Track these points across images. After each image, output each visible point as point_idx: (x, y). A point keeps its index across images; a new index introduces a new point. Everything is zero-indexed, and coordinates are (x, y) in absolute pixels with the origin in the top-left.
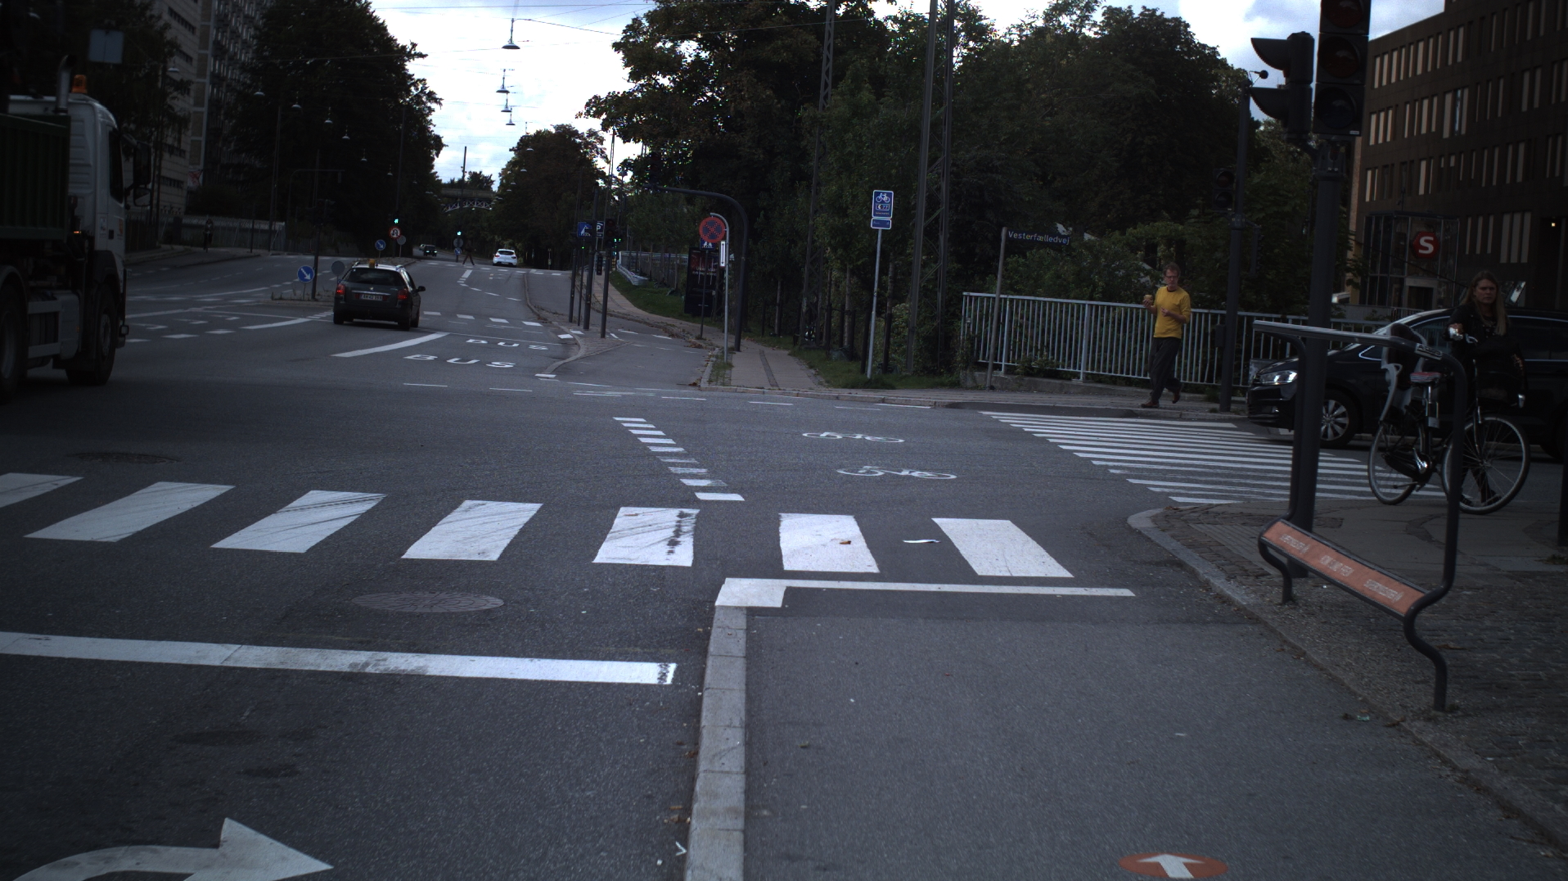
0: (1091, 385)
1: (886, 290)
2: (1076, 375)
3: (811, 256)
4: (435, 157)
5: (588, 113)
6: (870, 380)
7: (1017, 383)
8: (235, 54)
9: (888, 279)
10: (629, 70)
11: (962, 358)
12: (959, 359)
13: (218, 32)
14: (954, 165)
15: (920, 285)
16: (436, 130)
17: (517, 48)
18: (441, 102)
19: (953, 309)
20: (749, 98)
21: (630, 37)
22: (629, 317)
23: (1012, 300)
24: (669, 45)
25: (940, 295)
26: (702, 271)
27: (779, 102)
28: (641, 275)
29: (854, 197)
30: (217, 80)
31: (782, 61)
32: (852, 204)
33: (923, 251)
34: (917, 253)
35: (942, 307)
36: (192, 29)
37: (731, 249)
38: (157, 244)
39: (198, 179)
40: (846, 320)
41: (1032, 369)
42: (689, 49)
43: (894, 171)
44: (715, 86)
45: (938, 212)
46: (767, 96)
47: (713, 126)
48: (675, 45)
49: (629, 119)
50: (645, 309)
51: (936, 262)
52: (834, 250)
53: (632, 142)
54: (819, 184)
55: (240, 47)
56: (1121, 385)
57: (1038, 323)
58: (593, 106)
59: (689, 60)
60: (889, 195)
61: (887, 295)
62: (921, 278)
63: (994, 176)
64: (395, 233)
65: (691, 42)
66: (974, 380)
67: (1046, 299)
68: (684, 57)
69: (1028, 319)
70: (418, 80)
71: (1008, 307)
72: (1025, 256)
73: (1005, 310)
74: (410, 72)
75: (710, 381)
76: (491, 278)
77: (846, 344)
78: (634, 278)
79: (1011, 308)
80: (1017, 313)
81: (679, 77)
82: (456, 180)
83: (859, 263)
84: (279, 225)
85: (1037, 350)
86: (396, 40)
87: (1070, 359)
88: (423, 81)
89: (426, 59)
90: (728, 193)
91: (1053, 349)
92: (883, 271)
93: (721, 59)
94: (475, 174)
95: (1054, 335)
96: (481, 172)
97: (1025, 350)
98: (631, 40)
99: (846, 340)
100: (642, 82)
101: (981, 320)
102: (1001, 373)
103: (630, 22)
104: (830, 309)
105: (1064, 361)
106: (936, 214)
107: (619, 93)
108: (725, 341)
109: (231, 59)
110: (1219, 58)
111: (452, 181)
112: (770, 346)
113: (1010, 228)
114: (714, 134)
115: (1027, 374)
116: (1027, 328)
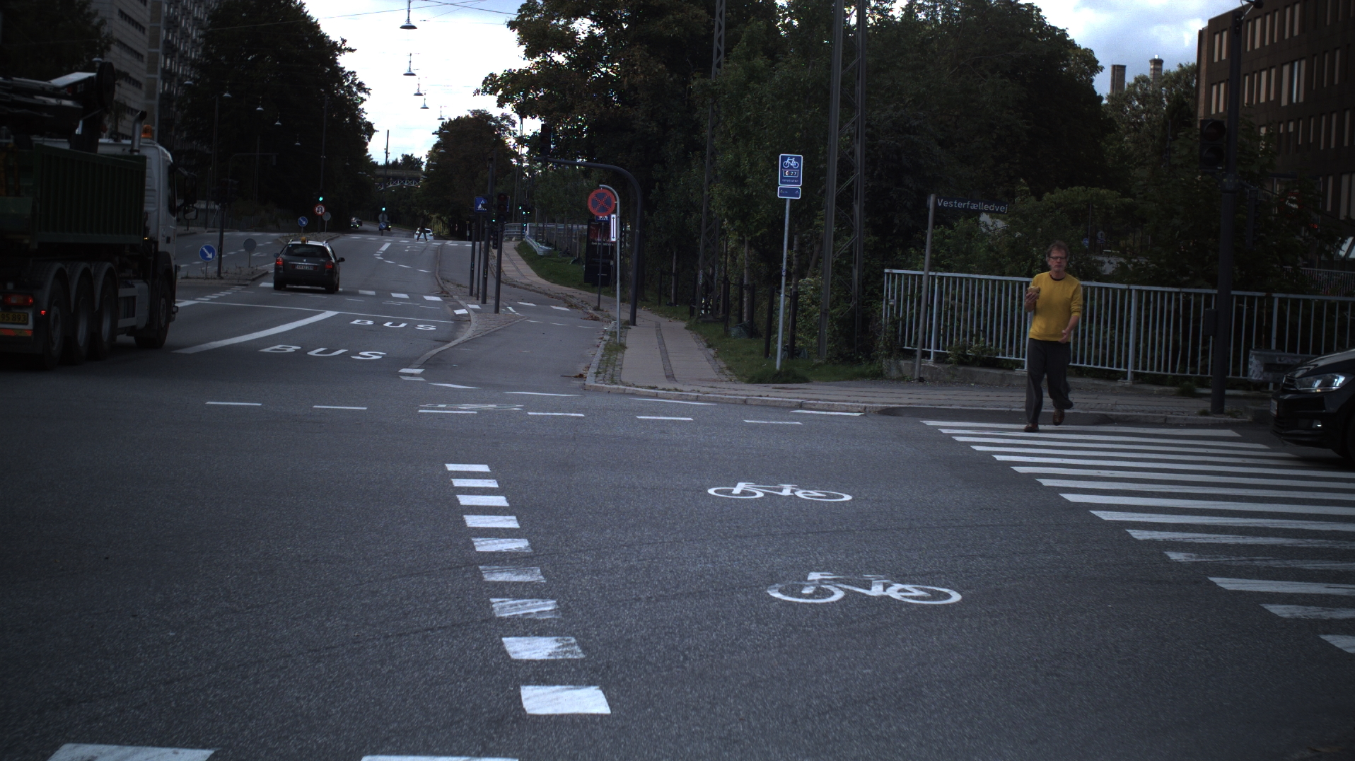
1: (792, 265)
3: (707, 227)
4: (368, 141)
5: (485, 90)
6: (779, 373)
7: (949, 373)
8: (186, 52)
9: (793, 253)
10: (524, 47)
11: (885, 344)
12: (881, 345)
13: (168, 32)
14: (868, 126)
15: (833, 260)
16: (368, 118)
17: (413, 27)
18: (370, 91)
19: (872, 288)
20: (642, 72)
21: (525, 15)
22: (531, 288)
23: (941, 278)
24: (563, 22)
25: (856, 273)
27: (671, 76)
28: (546, 246)
29: (753, 165)
30: (168, 75)
31: (674, 35)
32: (749, 173)
33: (835, 223)
34: (827, 223)
35: (859, 285)
36: (142, 29)
37: (622, 224)
41: (967, 357)
42: (583, 26)
44: (609, 62)
45: (852, 179)
46: (660, 70)
47: (608, 101)
48: (569, 22)
49: (525, 96)
50: (547, 279)
51: (849, 235)
52: (732, 221)
53: (528, 117)
54: (712, 154)
55: (190, 46)
57: (973, 305)
58: (490, 84)
59: (583, 37)
60: (798, 159)
61: (792, 270)
62: (834, 252)
63: (912, 137)
64: (320, 210)
65: (585, 19)
66: (900, 369)
67: (982, 277)
68: (578, 34)
69: (960, 300)
70: (349, 72)
71: (936, 285)
72: (951, 227)
73: (933, 290)
74: (341, 66)
75: (597, 374)
76: (407, 250)
77: (745, 320)
78: (540, 248)
79: (941, 287)
80: (947, 293)
81: (574, 53)
82: (390, 163)
83: (758, 234)
84: (217, 205)
85: (972, 335)
86: (328, 36)
88: (353, 73)
90: (623, 166)
91: (991, 333)
92: (790, 246)
93: (615, 38)
94: (407, 156)
95: (992, 317)
96: (412, 155)
97: (958, 335)
98: (526, 19)
99: (745, 315)
100: (538, 59)
101: (905, 301)
102: (931, 362)
104: (727, 282)
105: (1004, 347)
106: (850, 181)
107: (515, 70)
109: (182, 56)
110: (1068, 39)
112: (666, 316)
113: (938, 197)
114: (608, 108)
115: (961, 363)
116: (959, 311)
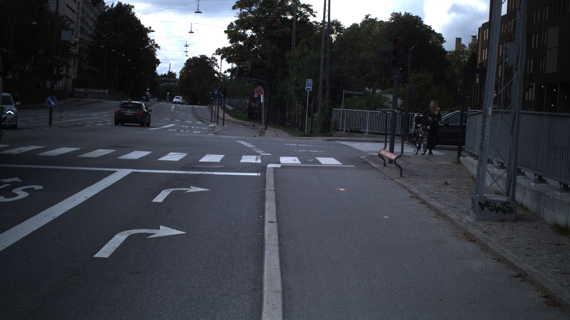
0: (369, 135)
1: (311, 108)
2: (365, 132)
3: (289, 99)
4: (157, 66)
5: (217, 54)
6: (306, 134)
7: (348, 135)
9: (312, 105)
10: (229, 40)
12: (332, 128)
13: (81, 23)
14: (330, 71)
15: (321, 107)
16: (158, 57)
17: (193, 33)
18: (160, 47)
19: (330, 113)
20: (269, 49)
21: (230, 28)
23: (347, 111)
24: (242, 31)
25: (326, 110)
26: (254, 105)
27: (278, 50)
28: (232, 107)
29: (302, 81)
30: (81, 40)
31: (280, 36)
32: (301, 83)
33: (322, 97)
34: (320, 97)
35: (327, 113)
36: (73, 22)
37: (264, 97)
38: (67, 98)
39: (75, 75)
40: (300, 119)
41: (353, 131)
42: (249, 32)
43: (313, 73)
44: (257, 45)
46: (275, 48)
47: (257, 58)
48: (245, 31)
49: (230, 56)
50: (234, 118)
51: (325, 100)
52: (296, 97)
53: (231, 63)
54: (291, 77)
55: (89, 29)
56: (378, 135)
57: (354, 117)
58: (218, 51)
59: (249, 36)
60: (311, 81)
61: (311, 110)
62: (321, 105)
63: (342, 74)
64: (148, 93)
65: (250, 30)
66: (336, 134)
67: (356, 110)
68: (247, 35)
69: (351, 116)
70: (152, 40)
72: (351, 98)
73: (345, 114)
74: (149, 37)
75: (259, 136)
77: (299, 127)
78: (230, 108)
79: (346, 113)
80: (348, 115)
81: (246, 42)
82: (163, 74)
83: (304, 101)
84: (106, 91)
85: (354, 125)
86: (144, 26)
87: (363, 127)
88: (154, 40)
89: (155, 32)
90: (263, 80)
91: (359, 125)
92: (310, 103)
93: (259, 36)
94: (170, 72)
95: (359, 121)
96: (172, 71)
97: (351, 125)
98: (230, 30)
99: (300, 125)
100: (234, 44)
101: (338, 117)
102: (344, 132)
103: (230, 24)
104: (295, 116)
105: (362, 128)
106: (325, 86)
107: (226, 47)
108: (263, 127)
109: (86, 33)
110: (432, 30)
111: (162, 75)
112: (276, 128)
113: (346, 90)
114: (258, 60)
115: (351, 132)
116: (351, 119)
